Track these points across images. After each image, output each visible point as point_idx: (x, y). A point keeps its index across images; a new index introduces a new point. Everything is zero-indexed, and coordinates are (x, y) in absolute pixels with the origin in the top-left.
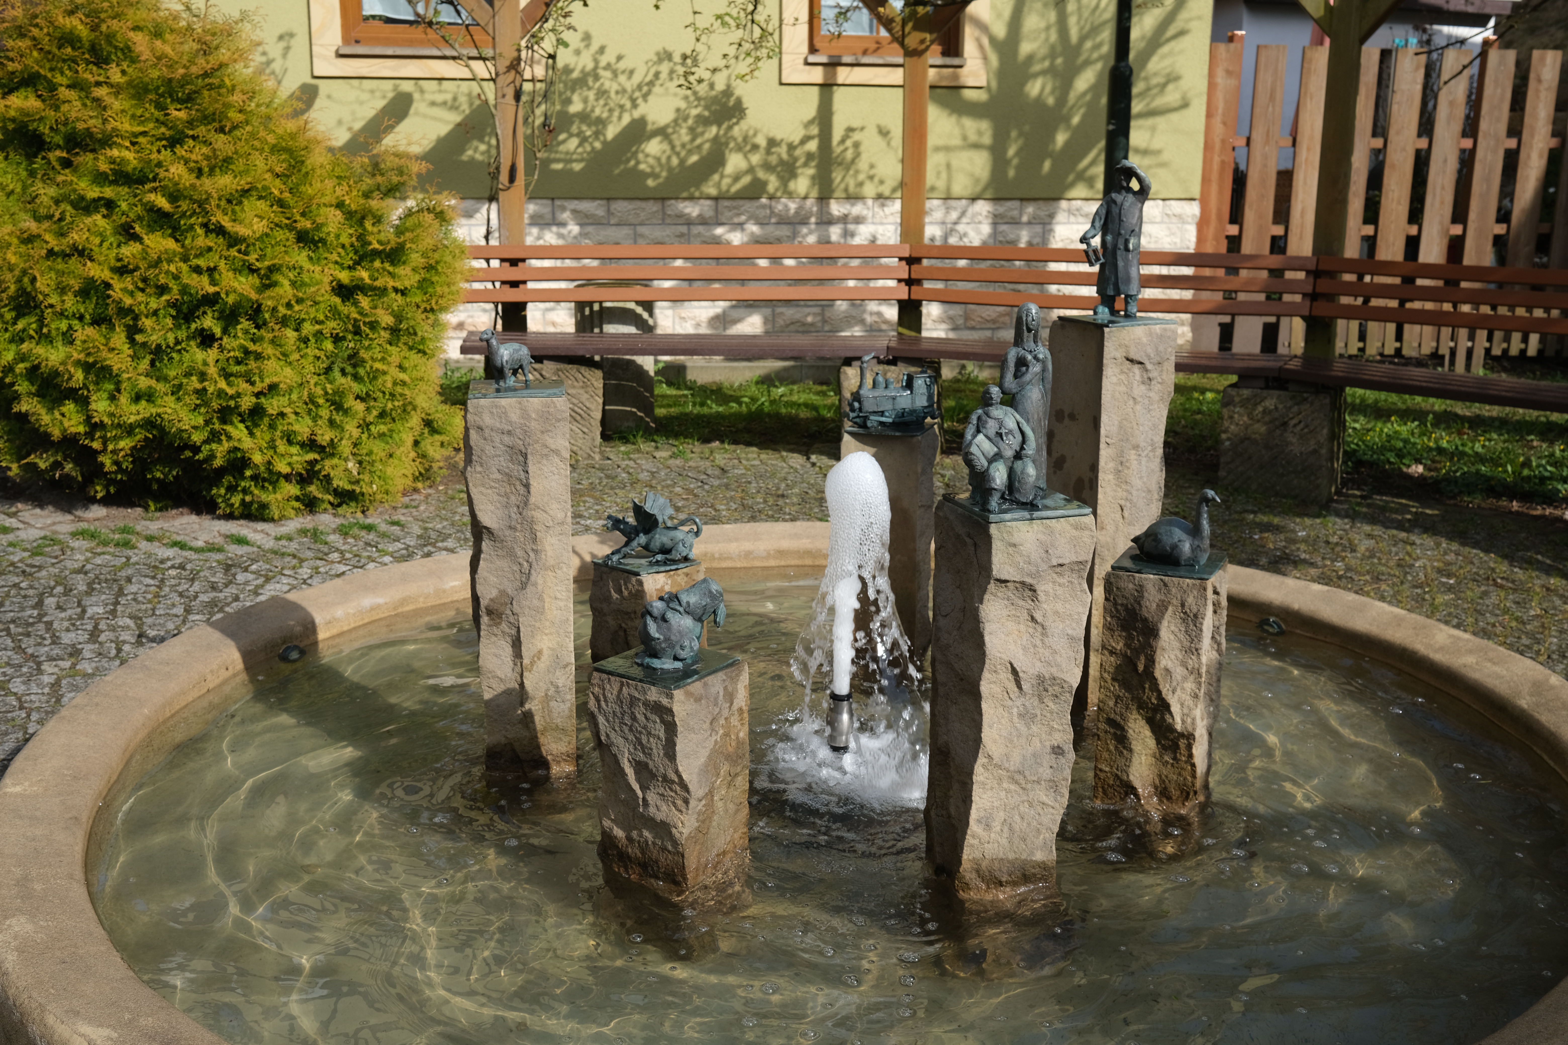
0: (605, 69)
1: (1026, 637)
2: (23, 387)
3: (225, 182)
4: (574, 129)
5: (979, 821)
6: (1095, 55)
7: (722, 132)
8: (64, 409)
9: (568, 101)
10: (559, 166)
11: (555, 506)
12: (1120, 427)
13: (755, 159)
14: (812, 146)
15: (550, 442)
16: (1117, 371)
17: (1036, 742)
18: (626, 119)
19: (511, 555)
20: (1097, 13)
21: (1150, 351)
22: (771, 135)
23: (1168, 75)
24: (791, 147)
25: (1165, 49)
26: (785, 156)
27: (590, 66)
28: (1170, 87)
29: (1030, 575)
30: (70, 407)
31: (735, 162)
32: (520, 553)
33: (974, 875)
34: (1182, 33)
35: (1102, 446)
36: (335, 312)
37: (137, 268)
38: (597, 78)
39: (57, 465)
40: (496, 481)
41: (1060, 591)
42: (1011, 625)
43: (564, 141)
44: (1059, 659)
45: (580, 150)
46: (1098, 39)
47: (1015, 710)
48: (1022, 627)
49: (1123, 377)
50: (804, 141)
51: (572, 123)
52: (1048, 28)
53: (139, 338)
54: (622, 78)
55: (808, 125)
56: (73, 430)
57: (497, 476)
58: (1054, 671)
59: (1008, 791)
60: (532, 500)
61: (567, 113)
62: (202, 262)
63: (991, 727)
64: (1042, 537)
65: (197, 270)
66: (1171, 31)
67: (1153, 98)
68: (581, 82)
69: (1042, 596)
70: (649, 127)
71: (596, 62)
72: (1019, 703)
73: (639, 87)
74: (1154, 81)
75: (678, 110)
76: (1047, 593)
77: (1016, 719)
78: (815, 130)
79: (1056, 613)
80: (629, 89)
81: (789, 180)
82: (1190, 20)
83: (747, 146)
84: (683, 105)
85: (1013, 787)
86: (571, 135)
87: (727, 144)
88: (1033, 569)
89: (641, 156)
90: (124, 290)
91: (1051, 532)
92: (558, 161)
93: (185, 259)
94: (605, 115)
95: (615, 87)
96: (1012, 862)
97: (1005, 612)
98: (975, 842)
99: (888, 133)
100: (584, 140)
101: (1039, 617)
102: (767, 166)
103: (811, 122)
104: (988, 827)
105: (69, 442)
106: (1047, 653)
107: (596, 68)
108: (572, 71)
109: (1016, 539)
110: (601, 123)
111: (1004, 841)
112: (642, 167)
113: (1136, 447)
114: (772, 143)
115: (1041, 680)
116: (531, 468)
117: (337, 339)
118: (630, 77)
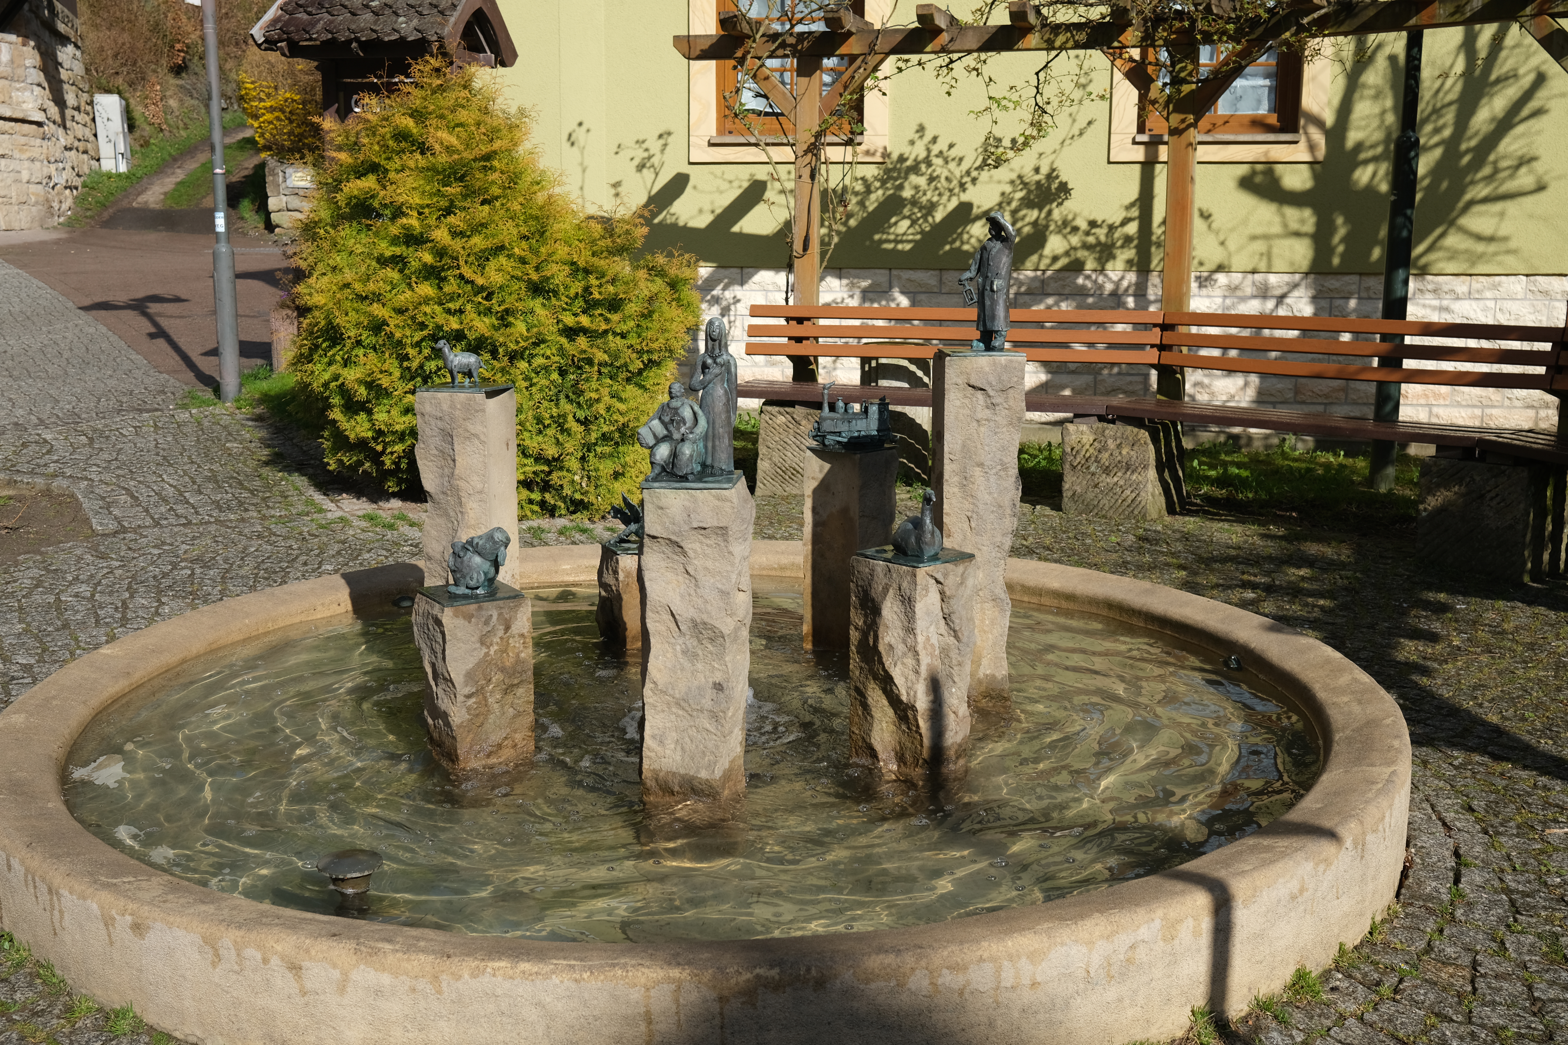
0: (937, 156)
1: (683, 587)
2: (336, 400)
3: (478, 242)
4: (906, 211)
5: (653, 737)
6: (1436, 139)
7: (1043, 215)
8: (358, 418)
9: (901, 187)
10: (890, 246)
11: (475, 478)
12: (964, 446)
13: (1075, 240)
14: (1132, 228)
15: (471, 427)
16: (960, 395)
17: (701, 677)
18: (954, 203)
19: (446, 515)
20: (1441, 95)
21: (992, 379)
22: (1091, 218)
23: (1521, 158)
24: (1112, 228)
25: (1520, 129)
26: (1103, 238)
27: (923, 155)
28: (1523, 170)
29: (674, 533)
30: (363, 416)
31: (1055, 244)
32: (452, 514)
33: (654, 784)
34: (1538, 112)
35: (946, 461)
36: (561, 351)
37: (407, 310)
38: (929, 164)
39: (360, 463)
40: (435, 456)
41: (708, 551)
42: (670, 575)
43: (896, 223)
44: (709, 608)
45: (911, 231)
46: (1441, 122)
47: (678, 648)
48: (680, 578)
49: (967, 401)
50: (1124, 223)
51: (905, 206)
52: (1383, 112)
53: (405, 364)
54: (952, 165)
55: (1128, 208)
56: (363, 434)
57: (435, 452)
58: (705, 617)
59: (678, 716)
60: (457, 472)
61: (900, 197)
62: (452, 306)
63: (657, 658)
64: (687, 503)
65: (448, 311)
66: (1525, 112)
67: (1504, 181)
68: (915, 169)
69: (691, 553)
70: (975, 211)
71: (929, 150)
72: (680, 641)
73: (968, 173)
74: (1504, 164)
75: (1003, 194)
76: (695, 551)
77: (680, 655)
78: (1135, 212)
79: (706, 569)
80: (958, 175)
81: (1107, 261)
82: (1549, 99)
83: (1068, 227)
84: (1008, 189)
85: (681, 712)
86: (904, 217)
87: (1047, 227)
88: (677, 529)
89: (965, 237)
90: (397, 326)
91: (695, 500)
92: (888, 241)
93: (441, 304)
94: (935, 199)
95: (945, 173)
96: (683, 777)
97: (663, 564)
98: (652, 754)
99: (1210, 216)
100: (914, 223)
101: (692, 572)
102: (1086, 246)
103: (1132, 205)
104: (661, 742)
105: (362, 445)
106: (700, 601)
107: (928, 156)
108: (906, 159)
109: (664, 502)
110: (931, 207)
111: (678, 758)
112: (966, 247)
113: (981, 465)
114: (1093, 224)
115: (695, 624)
116: (456, 447)
117: (562, 373)
118: (959, 164)
